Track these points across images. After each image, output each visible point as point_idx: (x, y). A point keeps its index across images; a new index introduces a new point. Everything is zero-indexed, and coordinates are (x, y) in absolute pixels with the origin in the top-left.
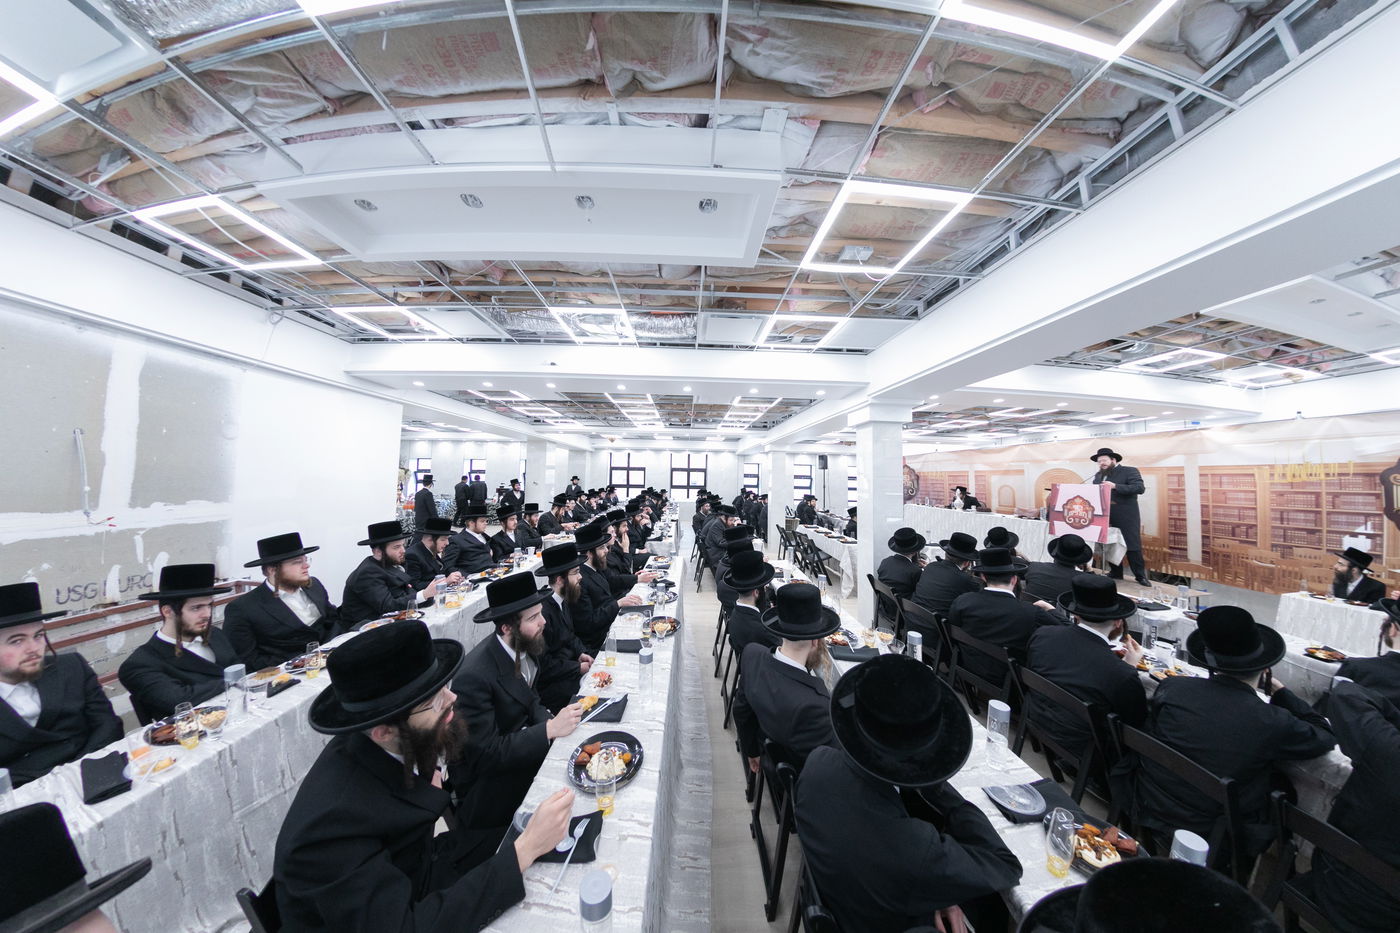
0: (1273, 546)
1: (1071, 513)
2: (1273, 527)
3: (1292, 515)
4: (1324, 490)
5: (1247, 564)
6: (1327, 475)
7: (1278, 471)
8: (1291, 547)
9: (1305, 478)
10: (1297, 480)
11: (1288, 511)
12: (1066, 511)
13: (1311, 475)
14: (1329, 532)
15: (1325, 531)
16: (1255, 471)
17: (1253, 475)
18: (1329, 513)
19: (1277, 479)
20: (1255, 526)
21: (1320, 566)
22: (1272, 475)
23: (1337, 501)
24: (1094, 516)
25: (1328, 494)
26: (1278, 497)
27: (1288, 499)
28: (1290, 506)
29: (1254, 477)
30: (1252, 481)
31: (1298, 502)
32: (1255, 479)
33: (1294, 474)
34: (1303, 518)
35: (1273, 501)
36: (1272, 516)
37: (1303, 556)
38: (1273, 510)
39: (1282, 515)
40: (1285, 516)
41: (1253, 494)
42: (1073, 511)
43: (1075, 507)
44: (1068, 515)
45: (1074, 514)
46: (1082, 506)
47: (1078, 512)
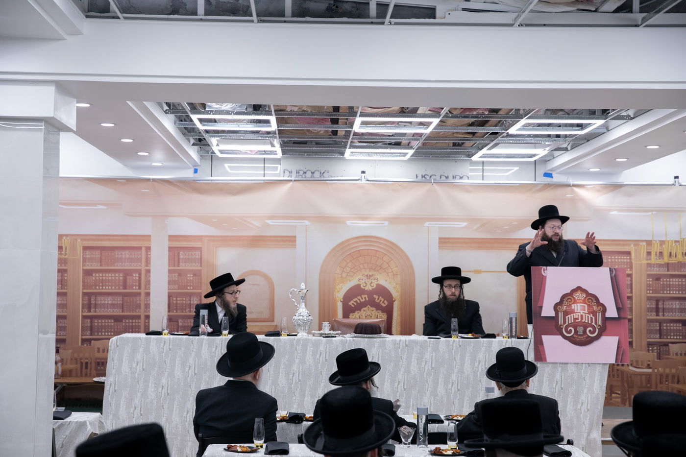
0: (650, 344)
1: (570, 318)
2: (649, 321)
3: (668, 304)
5: (623, 372)
7: (655, 249)
8: (666, 345)
9: (680, 258)
10: (673, 260)
11: (664, 299)
12: (561, 315)
16: (632, 248)
17: (629, 253)
19: (654, 259)
20: (631, 320)
22: (649, 253)
24: (605, 320)
26: (654, 282)
27: (663, 284)
28: (665, 292)
29: (630, 256)
30: (628, 261)
31: (673, 287)
32: (630, 259)
33: (670, 253)
34: (678, 307)
35: (650, 287)
36: (648, 306)
37: (679, 355)
38: (649, 298)
39: (657, 304)
40: (660, 306)
41: (629, 279)
42: (572, 315)
43: (576, 306)
44: (565, 323)
45: (575, 319)
46: (586, 306)
47: (582, 316)
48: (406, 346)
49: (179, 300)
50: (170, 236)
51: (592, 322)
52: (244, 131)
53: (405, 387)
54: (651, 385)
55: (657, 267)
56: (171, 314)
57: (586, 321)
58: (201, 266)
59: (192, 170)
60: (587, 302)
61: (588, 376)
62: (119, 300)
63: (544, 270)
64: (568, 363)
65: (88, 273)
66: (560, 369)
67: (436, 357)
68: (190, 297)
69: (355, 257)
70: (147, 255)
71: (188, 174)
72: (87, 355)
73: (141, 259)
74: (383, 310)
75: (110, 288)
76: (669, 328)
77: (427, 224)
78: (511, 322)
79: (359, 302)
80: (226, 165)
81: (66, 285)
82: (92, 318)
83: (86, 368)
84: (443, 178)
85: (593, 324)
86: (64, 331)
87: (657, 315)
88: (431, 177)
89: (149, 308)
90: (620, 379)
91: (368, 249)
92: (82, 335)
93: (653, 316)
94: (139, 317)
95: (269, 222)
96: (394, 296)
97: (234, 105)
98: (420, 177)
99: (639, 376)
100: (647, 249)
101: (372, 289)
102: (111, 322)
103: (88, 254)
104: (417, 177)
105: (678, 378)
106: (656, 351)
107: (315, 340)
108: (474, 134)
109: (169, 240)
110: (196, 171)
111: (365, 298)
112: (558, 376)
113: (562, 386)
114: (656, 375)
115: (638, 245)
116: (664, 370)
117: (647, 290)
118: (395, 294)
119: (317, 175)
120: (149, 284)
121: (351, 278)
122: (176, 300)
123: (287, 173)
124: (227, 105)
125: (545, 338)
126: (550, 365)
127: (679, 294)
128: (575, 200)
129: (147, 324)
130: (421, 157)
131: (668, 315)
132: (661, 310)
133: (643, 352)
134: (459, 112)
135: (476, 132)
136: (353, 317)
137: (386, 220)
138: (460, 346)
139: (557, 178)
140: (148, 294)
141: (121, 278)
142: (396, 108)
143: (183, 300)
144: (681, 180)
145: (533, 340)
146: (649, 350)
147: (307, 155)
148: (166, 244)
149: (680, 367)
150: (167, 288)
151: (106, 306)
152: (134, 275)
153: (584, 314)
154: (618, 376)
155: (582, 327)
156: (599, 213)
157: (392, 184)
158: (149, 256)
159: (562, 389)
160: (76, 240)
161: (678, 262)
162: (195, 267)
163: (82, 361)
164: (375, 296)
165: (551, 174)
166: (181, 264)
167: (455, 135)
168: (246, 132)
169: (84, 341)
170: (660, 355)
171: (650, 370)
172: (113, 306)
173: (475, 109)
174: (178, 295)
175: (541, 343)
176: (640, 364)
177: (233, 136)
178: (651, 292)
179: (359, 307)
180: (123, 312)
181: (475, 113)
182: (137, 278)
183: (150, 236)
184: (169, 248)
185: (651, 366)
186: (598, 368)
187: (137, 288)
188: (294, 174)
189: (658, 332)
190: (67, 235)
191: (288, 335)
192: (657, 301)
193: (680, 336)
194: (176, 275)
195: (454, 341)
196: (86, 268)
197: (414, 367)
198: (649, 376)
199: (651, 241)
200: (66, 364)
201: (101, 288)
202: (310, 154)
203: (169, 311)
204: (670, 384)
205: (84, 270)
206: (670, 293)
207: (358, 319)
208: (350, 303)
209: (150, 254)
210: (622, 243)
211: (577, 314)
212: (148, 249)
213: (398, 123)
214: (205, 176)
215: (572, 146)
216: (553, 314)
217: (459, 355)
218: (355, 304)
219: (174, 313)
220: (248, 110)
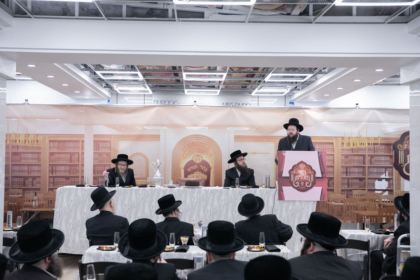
0: (343, 190)
1: (297, 177)
2: (343, 178)
3: (352, 170)
4: (367, 153)
5: (329, 205)
6: (369, 144)
7: (346, 141)
8: (351, 190)
9: (358, 146)
10: (355, 147)
11: (350, 167)
12: (292, 176)
13: (362, 144)
14: (369, 179)
15: (367, 179)
16: (334, 141)
17: (332, 143)
18: (369, 167)
19: (345, 147)
20: (333, 178)
21: (364, 200)
22: (343, 144)
23: (373, 160)
24: (315, 178)
25: (369, 155)
26: (345, 158)
27: (350, 159)
28: (351, 164)
29: (333, 145)
30: (332, 147)
31: (355, 161)
32: (333, 146)
33: (354, 143)
34: (357, 171)
35: (343, 161)
36: (342, 171)
37: (357, 195)
38: (342, 167)
39: (347, 170)
40: (348, 171)
41: (333, 157)
42: (298, 176)
43: (300, 172)
44: (294, 180)
45: (300, 178)
46: (305, 171)
47: (303, 176)
48: (212, 192)
49: (99, 168)
50: (94, 135)
51: (308, 179)
52: (129, 80)
53: (211, 214)
54: (343, 211)
55: (347, 151)
56: (95, 175)
57: (306, 179)
58: (110, 150)
59: (107, 101)
60: (306, 169)
61: (306, 207)
62: (68, 168)
63: (284, 152)
64: (295, 201)
65: (52, 154)
66: (291, 204)
67: (227, 198)
68: (105, 167)
69: (191, 146)
70: (82, 145)
71: (105, 102)
72: (51, 197)
73: (79, 147)
74: (205, 173)
75: (63, 162)
76: (352, 182)
77: (228, 129)
78: (266, 180)
79: (193, 169)
80: (126, 98)
81: (41, 161)
82: (54, 177)
83: (51, 203)
84: (237, 105)
85: (309, 180)
86: (39, 184)
87: (347, 175)
88: (230, 104)
89: (84, 172)
90: (327, 208)
91: (197, 142)
92: (49, 186)
93: (344, 176)
94: (78, 177)
95: (146, 127)
96: (211, 166)
97: (118, 66)
98: (225, 104)
99: (337, 207)
100: (342, 141)
101: (200, 162)
102: (64, 180)
103: (52, 144)
104: (223, 104)
105: (357, 208)
106: (346, 194)
107: (164, 189)
108: (250, 81)
109: (94, 137)
110: (109, 101)
111: (196, 167)
112: (290, 208)
113: (293, 213)
114: (346, 206)
115: (337, 139)
116: (350, 204)
117: (342, 162)
118: (212, 165)
119: (171, 103)
120: (84, 160)
121: (189, 157)
122: (98, 168)
123: (156, 102)
124: (113, 66)
125: (284, 188)
126: (286, 202)
127: (358, 164)
128: (305, 116)
129: (82, 181)
130: (225, 93)
131: (352, 176)
132: (348, 173)
133: (339, 194)
134: (237, 70)
135: (251, 81)
136: (190, 177)
137: (207, 127)
138: (240, 192)
139: (296, 105)
140: (83, 165)
141: (69, 157)
142: (206, 67)
143: (101, 168)
144: (359, 106)
145: (277, 189)
146: (342, 193)
147: (166, 93)
148: (92, 139)
149: (358, 202)
150: (93, 162)
151: (61, 171)
152: (76, 155)
153: (304, 175)
154: (326, 207)
155: (303, 182)
156: (317, 123)
157: (210, 108)
158: (83, 145)
159: (292, 214)
160: (46, 137)
161: (358, 148)
162: (107, 151)
163: (49, 199)
164: (201, 166)
165: (293, 103)
166: (100, 149)
167: (240, 82)
168: (130, 81)
169: (50, 189)
170: (348, 196)
171: (343, 204)
172: (65, 171)
173: (245, 68)
174: (98, 165)
175: (282, 191)
176: (338, 200)
177: (124, 82)
178: (344, 163)
179: (193, 172)
180: (70, 174)
181: (246, 70)
182: (77, 157)
183: (83, 135)
184: (94, 141)
185: (343, 201)
186: (311, 203)
187: (77, 162)
188: (159, 102)
189: (347, 184)
190: (40, 135)
191: (151, 187)
192: (347, 168)
193: (358, 186)
194: (97, 155)
195: (237, 190)
196: (50, 151)
197: (216, 203)
198: (342, 206)
199: (344, 137)
200: (41, 201)
201: (58, 162)
202: (168, 92)
203: (94, 174)
204: (353, 211)
205: (49, 152)
206: (353, 164)
207: (192, 178)
208: (188, 170)
209: (84, 144)
210: (329, 138)
211: (301, 175)
212: (83, 141)
213: (209, 76)
214: (113, 104)
215: (302, 88)
216: (288, 176)
217: (239, 197)
218: (191, 170)
219: (97, 175)
220: (126, 68)
